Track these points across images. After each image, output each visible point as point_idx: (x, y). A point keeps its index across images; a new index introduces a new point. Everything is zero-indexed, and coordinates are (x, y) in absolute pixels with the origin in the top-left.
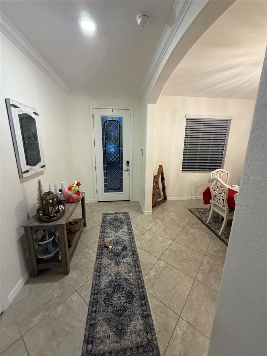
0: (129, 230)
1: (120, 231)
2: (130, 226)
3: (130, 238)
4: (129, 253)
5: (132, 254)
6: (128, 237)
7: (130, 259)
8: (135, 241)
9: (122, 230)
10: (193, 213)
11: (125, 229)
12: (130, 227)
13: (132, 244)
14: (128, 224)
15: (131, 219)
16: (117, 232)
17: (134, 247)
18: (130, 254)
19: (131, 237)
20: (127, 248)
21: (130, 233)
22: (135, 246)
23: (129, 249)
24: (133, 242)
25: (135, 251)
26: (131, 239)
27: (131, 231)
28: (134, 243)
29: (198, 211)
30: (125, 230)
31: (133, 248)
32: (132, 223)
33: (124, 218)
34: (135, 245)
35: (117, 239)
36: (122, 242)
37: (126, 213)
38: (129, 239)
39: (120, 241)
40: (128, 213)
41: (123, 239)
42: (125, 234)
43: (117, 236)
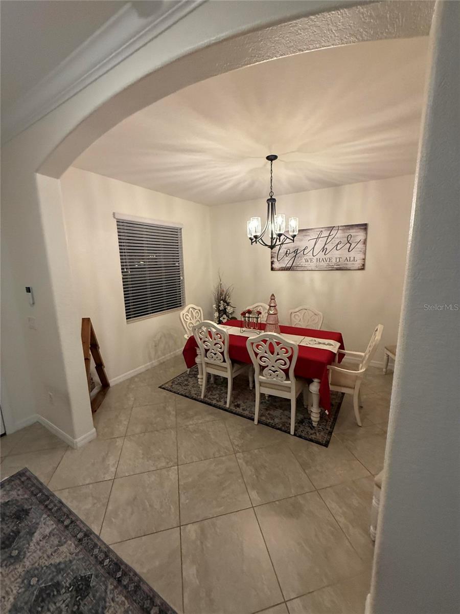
0: (60, 521)
1: (32, 547)
2: (55, 506)
3: (80, 540)
4: (103, 587)
5: (115, 583)
6: (69, 542)
7: (117, 603)
8: (98, 538)
9: (37, 536)
10: (171, 391)
11: (47, 526)
12: (60, 509)
13: (96, 551)
14: (46, 506)
15: (45, 484)
16: (18, 559)
17: (107, 556)
18: (110, 587)
19: (80, 536)
20: (86, 580)
21: (67, 527)
22: (108, 553)
23: (97, 576)
24: (95, 545)
25: (116, 564)
26: (85, 541)
27: (68, 517)
28: (99, 544)
29: (176, 383)
30: (47, 531)
31: (107, 562)
32: (56, 494)
33: (19, 498)
34: (105, 550)
35: (34, 581)
36: (60, 577)
37: (20, 474)
38: (77, 546)
39: (52, 580)
40: (26, 470)
41: (58, 561)
42: (56, 542)
43: (29, 574)
